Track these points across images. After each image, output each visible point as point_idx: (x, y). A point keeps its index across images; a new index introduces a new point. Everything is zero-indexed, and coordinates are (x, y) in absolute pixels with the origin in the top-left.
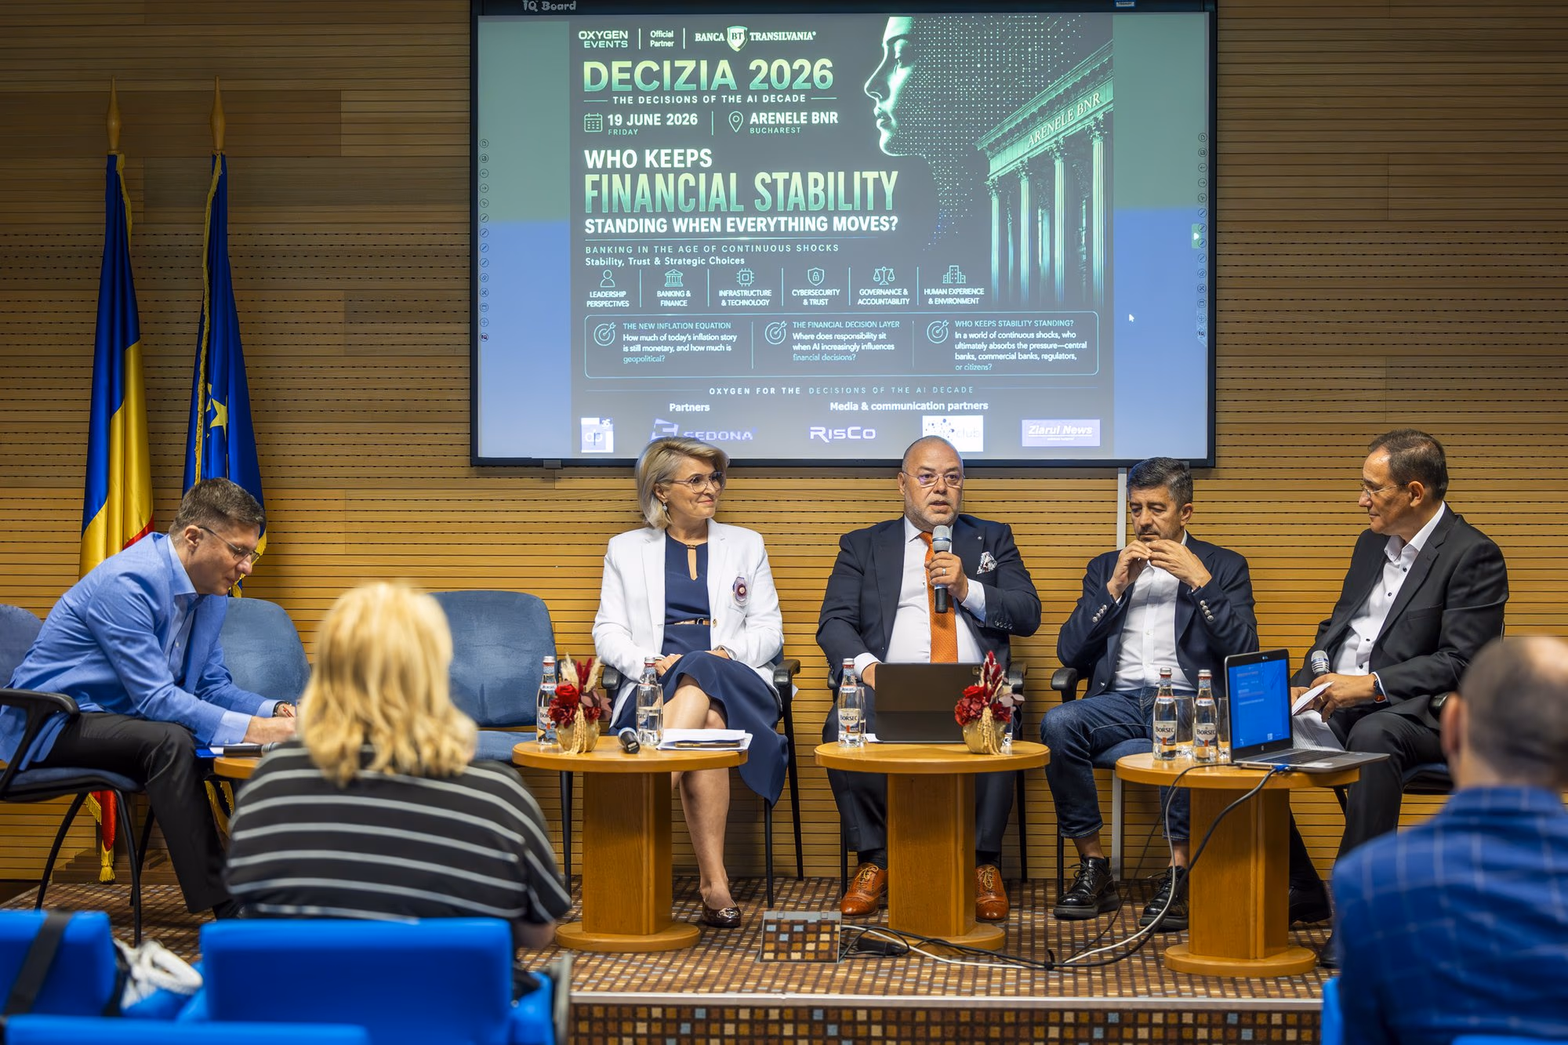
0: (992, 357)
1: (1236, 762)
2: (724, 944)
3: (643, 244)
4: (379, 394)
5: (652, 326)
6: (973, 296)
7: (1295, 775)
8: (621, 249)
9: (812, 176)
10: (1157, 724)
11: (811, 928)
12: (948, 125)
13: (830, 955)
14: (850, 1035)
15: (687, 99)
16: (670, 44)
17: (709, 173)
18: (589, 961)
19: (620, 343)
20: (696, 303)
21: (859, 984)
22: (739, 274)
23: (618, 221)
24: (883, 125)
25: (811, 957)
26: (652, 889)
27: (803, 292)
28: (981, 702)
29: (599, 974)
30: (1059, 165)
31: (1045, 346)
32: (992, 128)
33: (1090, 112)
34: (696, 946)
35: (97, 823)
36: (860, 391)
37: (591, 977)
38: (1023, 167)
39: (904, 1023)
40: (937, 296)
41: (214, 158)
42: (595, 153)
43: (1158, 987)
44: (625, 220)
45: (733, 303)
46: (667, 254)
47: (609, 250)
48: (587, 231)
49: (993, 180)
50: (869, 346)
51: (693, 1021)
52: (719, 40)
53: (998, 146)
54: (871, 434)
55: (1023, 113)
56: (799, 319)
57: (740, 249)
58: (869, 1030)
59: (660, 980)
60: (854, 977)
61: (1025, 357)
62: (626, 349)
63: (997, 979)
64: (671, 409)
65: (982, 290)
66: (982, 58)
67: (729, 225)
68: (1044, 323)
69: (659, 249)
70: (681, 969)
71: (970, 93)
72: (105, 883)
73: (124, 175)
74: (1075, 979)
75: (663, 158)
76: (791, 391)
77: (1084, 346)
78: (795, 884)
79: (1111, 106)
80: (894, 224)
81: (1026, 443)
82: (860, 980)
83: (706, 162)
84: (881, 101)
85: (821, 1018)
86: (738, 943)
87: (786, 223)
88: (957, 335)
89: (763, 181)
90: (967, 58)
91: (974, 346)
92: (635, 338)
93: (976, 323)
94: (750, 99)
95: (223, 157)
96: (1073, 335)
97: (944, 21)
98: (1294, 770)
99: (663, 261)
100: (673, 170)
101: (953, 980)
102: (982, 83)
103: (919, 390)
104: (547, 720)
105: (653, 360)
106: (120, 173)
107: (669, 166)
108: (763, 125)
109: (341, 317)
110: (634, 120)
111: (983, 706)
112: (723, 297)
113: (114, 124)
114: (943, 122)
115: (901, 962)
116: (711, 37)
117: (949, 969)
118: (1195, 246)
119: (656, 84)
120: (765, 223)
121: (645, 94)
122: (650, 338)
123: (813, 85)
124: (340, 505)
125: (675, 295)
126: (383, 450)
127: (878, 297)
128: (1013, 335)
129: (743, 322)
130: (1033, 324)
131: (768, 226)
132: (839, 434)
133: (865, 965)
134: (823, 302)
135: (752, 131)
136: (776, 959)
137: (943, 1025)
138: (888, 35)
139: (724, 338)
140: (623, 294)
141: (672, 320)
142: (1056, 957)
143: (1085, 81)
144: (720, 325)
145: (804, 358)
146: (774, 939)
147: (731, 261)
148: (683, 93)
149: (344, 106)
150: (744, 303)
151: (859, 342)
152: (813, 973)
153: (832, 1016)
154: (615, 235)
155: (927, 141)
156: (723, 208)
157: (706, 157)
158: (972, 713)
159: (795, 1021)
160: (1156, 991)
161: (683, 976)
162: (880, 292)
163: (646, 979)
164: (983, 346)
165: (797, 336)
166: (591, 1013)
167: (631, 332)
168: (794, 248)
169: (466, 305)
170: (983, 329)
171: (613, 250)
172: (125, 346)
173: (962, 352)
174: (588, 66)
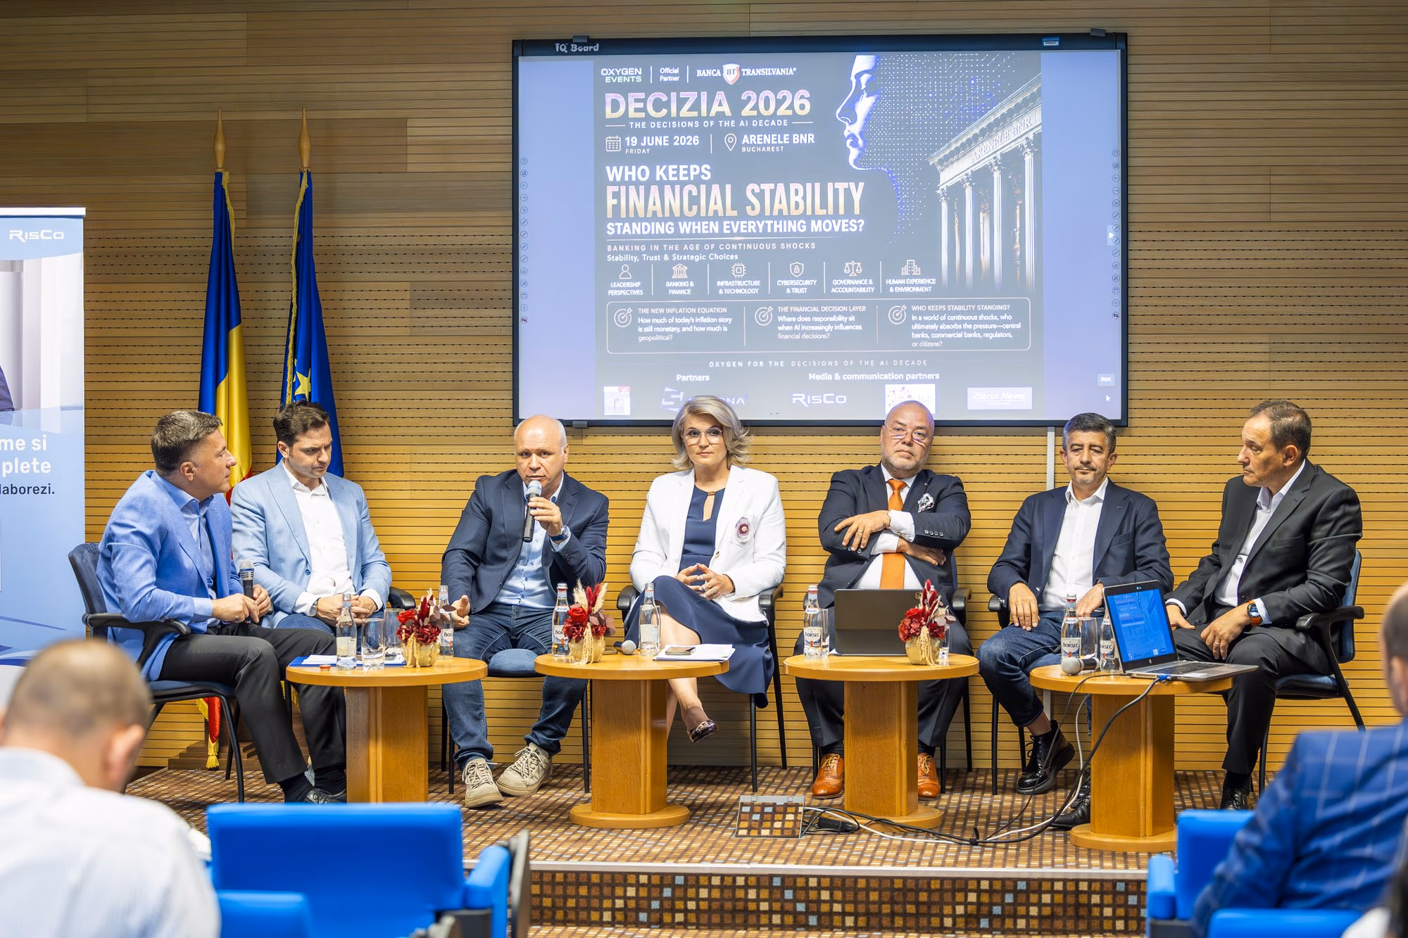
0: (943, 336)
1: (1128, 672)
2: (709, 822)
3: (654, 243)
4: (440, 367)
5: (662, 311)
6: (927, 285)
7: (1175, 683)
8: (637, 248)
9: (793, 186)
10: (1064, 641)
11: (778, 809)
12: (905, 144)
13: (794, 832)
14: (803, 898)
15: (691, 124)
16: (676, 79)
17: (709, 185)
18: (594, 836)
19: (635, 324)
20: (698, 292)
21: (813, 856)
22: (733, 267)
23: (634, 225)
24: (852, 144)
25: (778, 833)
26: (648, 776)
27: (786, 283)
28: (919, 622)
29: (599, 847)
30: (997, 175)
31: (986, 326)
32: (942, 146)
33: (1023, 132)
34: (685, 824)
35: (206, 720)
36: (833, 364)
37: (593, 849)
38: (968, 178)
39: (848, 889)
40: (896, 285)
41: (302, 174)
42: (615, 168)
43: (1061, 860)
44: (639, 224)
45: (728, 291)
46: (674, 251)
47: (627, 248)
48: (608, 232)
49: (942, 190)
50: (841, 327)
51: (674, 886)
52: (716, 75)
53: (946, 161)
54: (843, 399)
55: (968, 133)
56: (784, 304)
57: (734, 247)
58: (819, 894)
59: (649, 852)
60: (810, 850)
61: (970, 335)
62: (640, 330)
63: (928, 852)
64: (678, 379)
65: (934, 280)
66: (933, 88)
67: (725, 227)
68: (986, 308)
69: (668, 247)
70: (668, 843)
71: (923, 118)
72: (210, 769)
73: (229, 188)
74: (994, 852)
75: (671, 173)
76: (776, 364)
77: (1019, 326)
78: (779, 772)
79: (1040, 127)
80: (861, 226)
81: (970, 407)
82: (815, 852)
83: (706, 176)
84: (850, 124)
85: (779, 884)
86: (721, 821)
87: (772, 225)
88: (914, 318)
89: (753, 191)
90: (921, 88)
91: (927, 327)
92: (648, 321)
93: (929, 307)
94: (742, 123)
95: (309, 174)
96: (1010, 317)
97: (902, 58)
98: (1174, 679)
99: (671, 258)
100: (678, 182)
101: (892, 853)
102: (933, 109)
103: (882, 363)
104: (562, 636)
105: (663, 338)
106: (225, 187)
107: (676, 179)
108: (753, 145)
109: (407, 304)
110: (646, 141)
111: (921, 625)
112: (720, 287)
113: (220, 147)
114: (901, 142)
115: (852, 837)
116: (709, 73)
117: (890, 844)
118: (1110, 243)
119: (664, 112)
120: (755, 225)
121: (656, 120)
122: (661, 321)
123: (794, 112)
124: (407, 458)
125: (681, 285)
126: (442, 413)
127: (848, 286)
128: (959, 318)
129: (736, 307)
130: (976, 308)
131: (757, 228)
132: (817, 400)
133: (822, 840)
134: (802, 291)
135: (744, 149)
136: (748, 835)
137: (880, 890)
138: (855, 70)
139: (721, 320)
140: (637, 284)
141: (678, 306)
142: (981, 835)
143: (1018, 108)
144: (718, 310)
145: (787, 337)
146: (748, 818)
147: (726, 257)
148: (688, 119)
149: (410, 131)
150: (738, 291)
151: (833, 323)
152: (777, 846)
153: (789, 882)
154: (632, 236)
155: (888, 157)
156: (721, 213)
157: (706, 171)
158: (912, 631)
159: (758, 887)
160: (1059, 863)
161: (669, 848)
162: (850, 282)
163: (637, 851)
164: (934, 327)
165: (781, 319)
166: (589, 879)
167: (645, 316)
168: (779, 246)
169: (509, 294)
170: (936, 313)
171: (630, 248)
172: (229, 328)
173: (917, 331)
174: (609, 97)
